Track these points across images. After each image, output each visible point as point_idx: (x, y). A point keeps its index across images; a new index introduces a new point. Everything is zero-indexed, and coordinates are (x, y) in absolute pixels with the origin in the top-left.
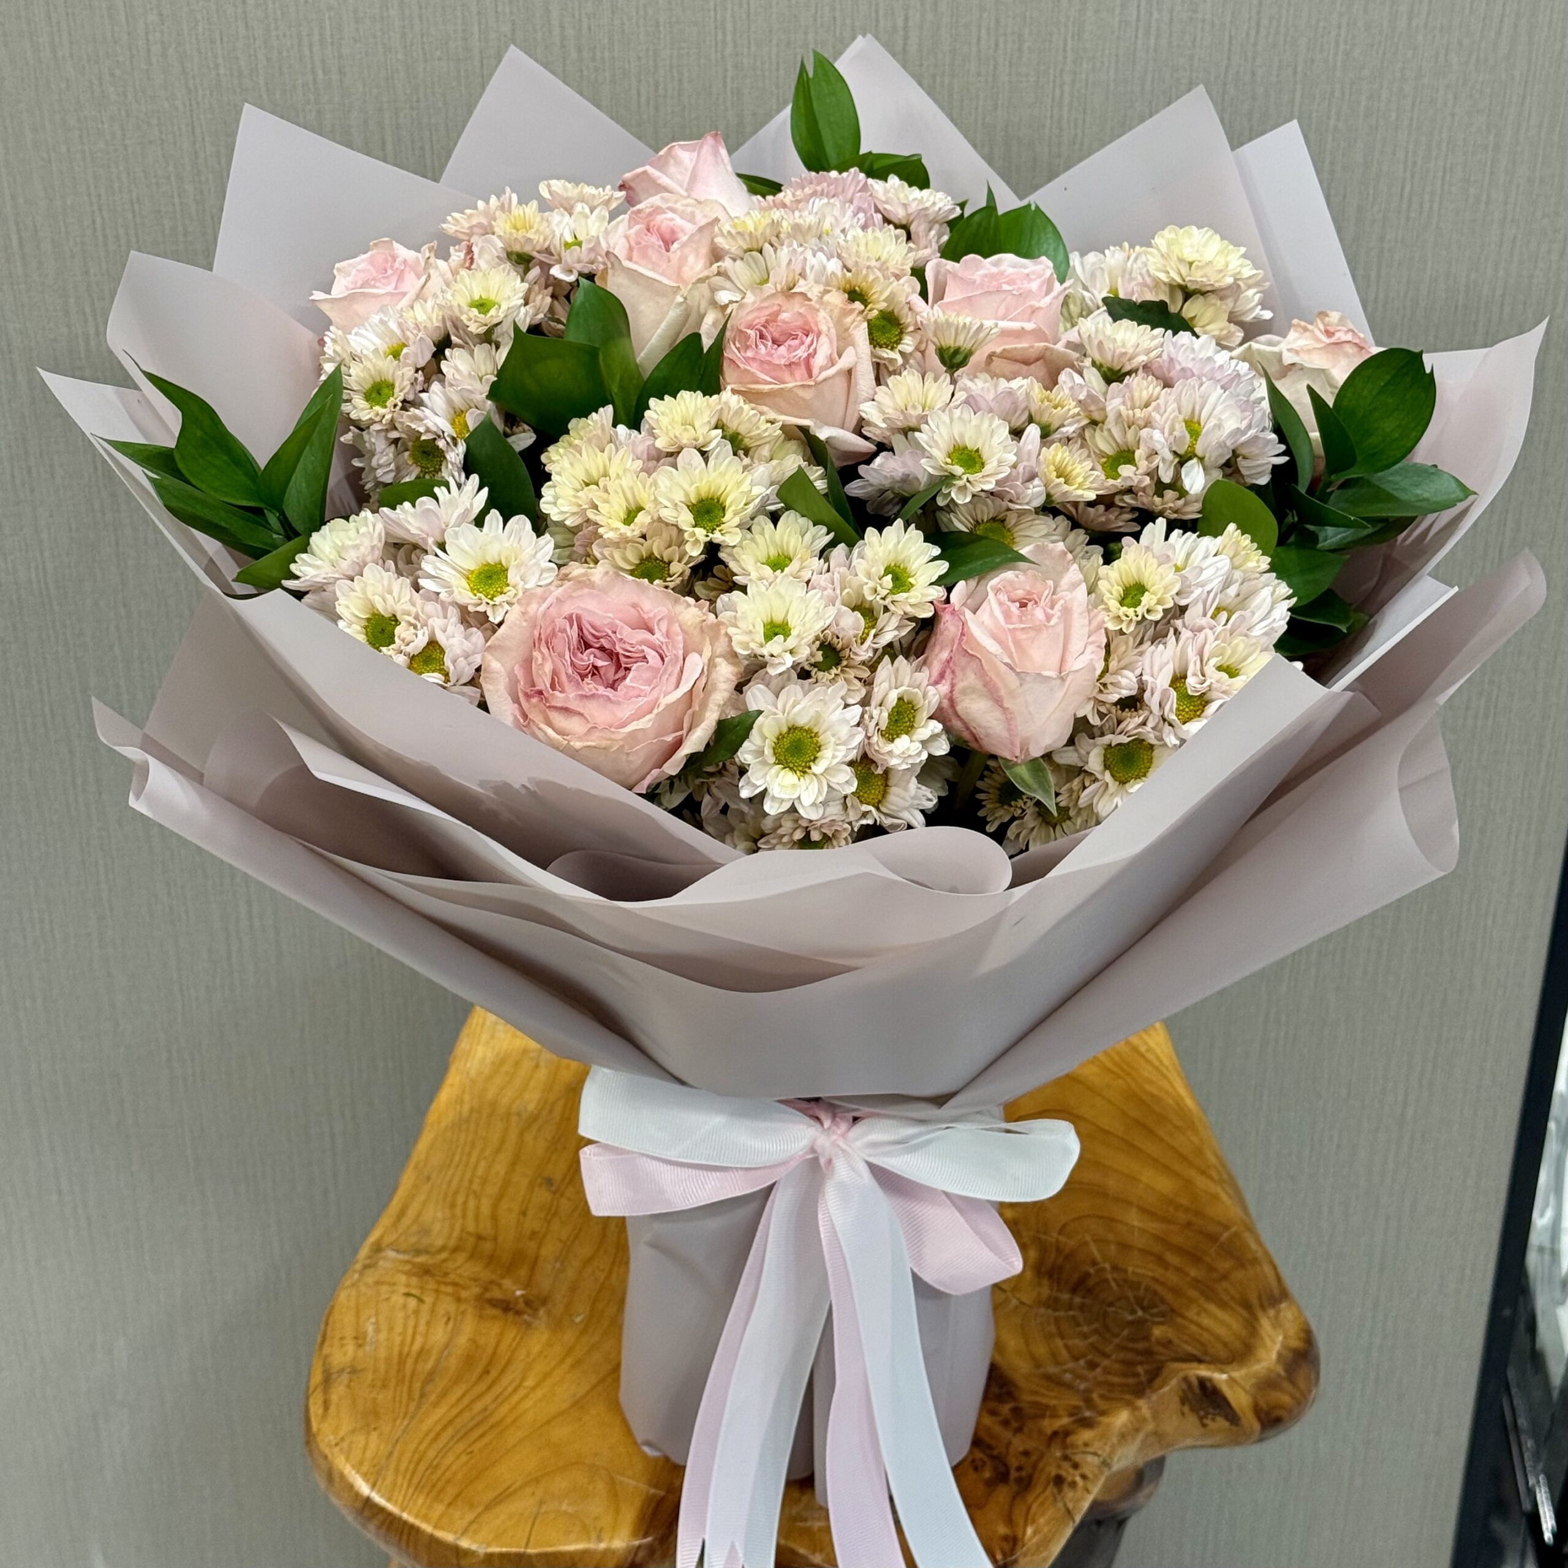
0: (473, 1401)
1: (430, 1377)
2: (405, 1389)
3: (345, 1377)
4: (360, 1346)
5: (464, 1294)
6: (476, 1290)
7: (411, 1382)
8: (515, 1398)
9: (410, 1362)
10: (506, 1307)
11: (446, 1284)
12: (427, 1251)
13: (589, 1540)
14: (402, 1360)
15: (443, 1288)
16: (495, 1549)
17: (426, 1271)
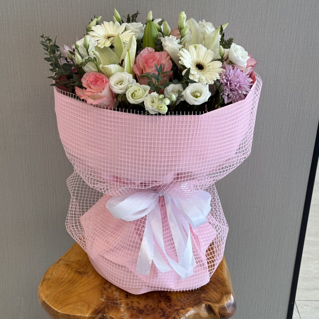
0: (68, 288)
1: (62, 283)
2: (57, 284)
3: (47, 281)
4: (51, 275)
5: (73, 270)
6: (76, 269)
7: (58, 283)
8: (76, 288)
9: (59, 279)
10: (80, 273)
11: (70, 267)
12: (69, 262)
13: (82, 314)
14: (58, 279)
15: (69, 268)
16: (64, 313)
17: (67, 265)
